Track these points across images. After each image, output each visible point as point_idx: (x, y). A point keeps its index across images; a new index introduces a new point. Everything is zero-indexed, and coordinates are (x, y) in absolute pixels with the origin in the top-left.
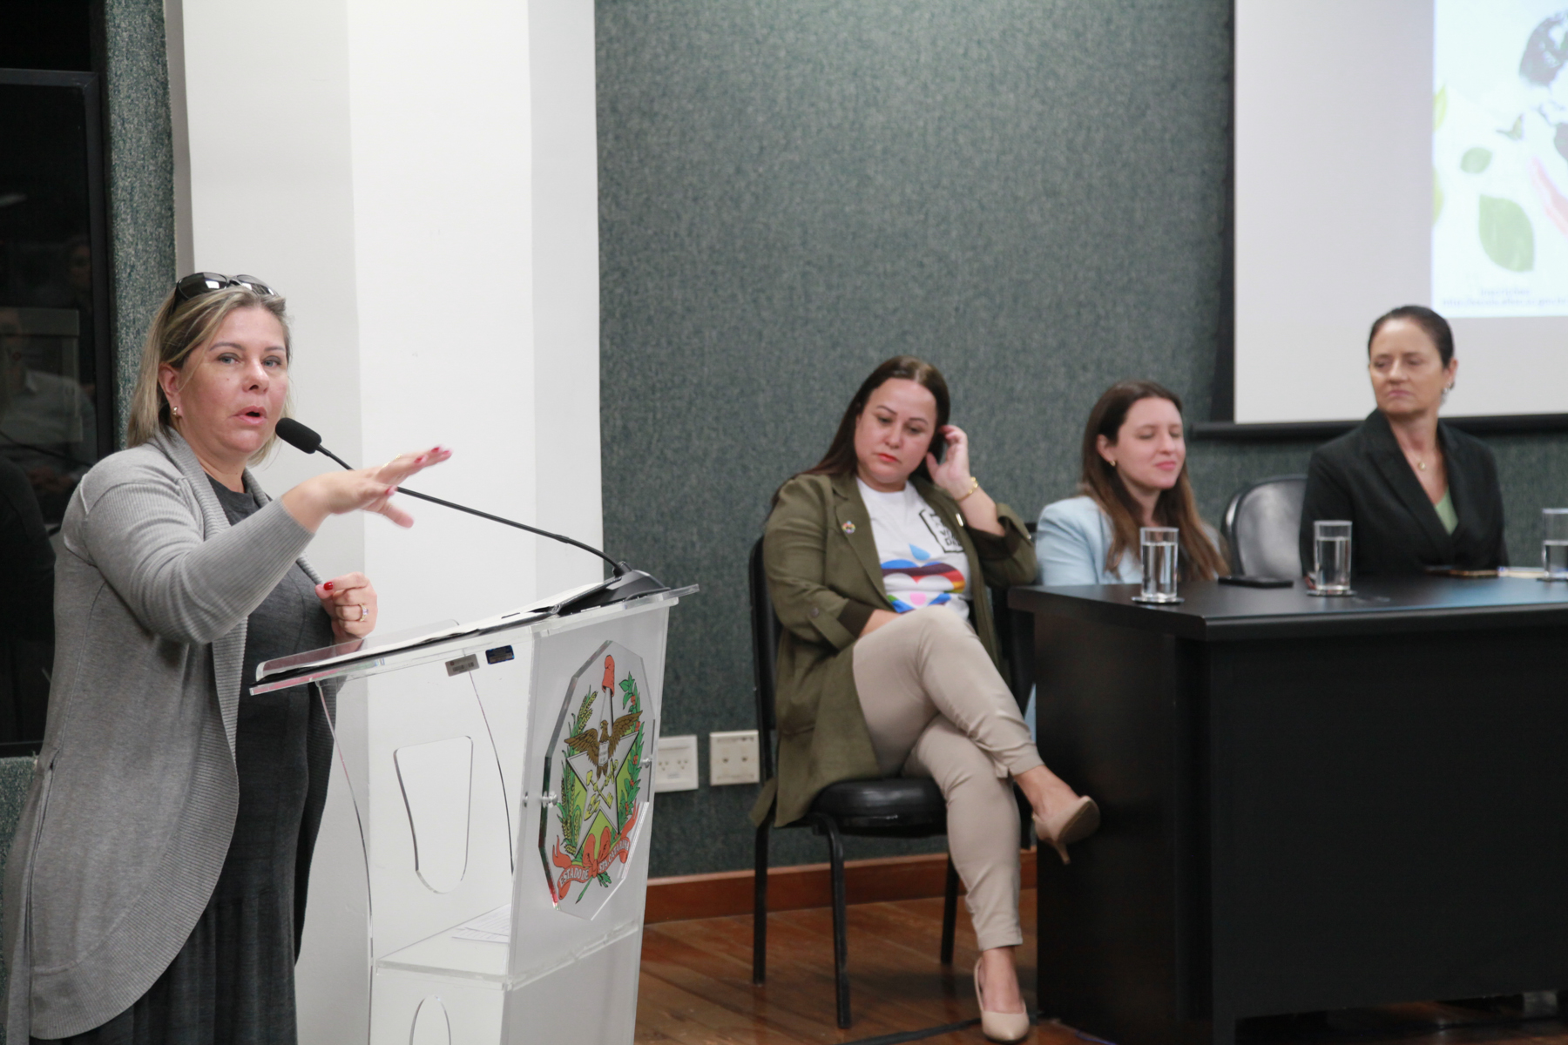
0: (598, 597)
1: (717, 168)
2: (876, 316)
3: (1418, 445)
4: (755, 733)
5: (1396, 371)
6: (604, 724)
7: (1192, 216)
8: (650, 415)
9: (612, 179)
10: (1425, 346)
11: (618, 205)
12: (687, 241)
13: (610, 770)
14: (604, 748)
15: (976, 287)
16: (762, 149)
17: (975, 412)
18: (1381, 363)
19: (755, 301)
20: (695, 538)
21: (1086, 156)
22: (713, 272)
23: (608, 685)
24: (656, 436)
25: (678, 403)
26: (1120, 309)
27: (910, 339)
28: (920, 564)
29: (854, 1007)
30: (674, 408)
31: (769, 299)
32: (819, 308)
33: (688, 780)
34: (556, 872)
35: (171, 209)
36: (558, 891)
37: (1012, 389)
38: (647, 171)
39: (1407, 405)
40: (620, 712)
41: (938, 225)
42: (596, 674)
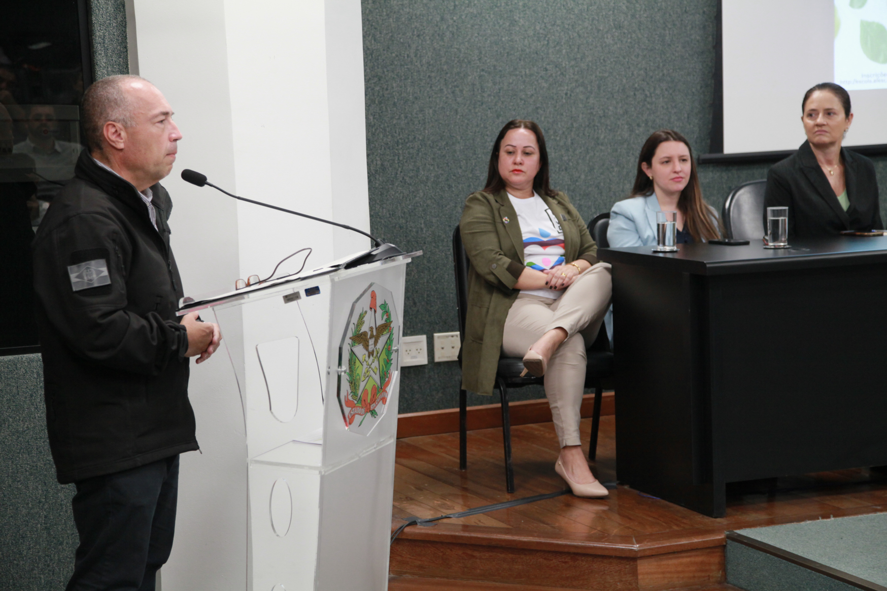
0: (366, 259)
1: (430, 17)
2: (521, 99)
3: (829, 162)
4: (458, 333)
6: (371, 328)
7: (698, 38)
8: (396, 158)
9: (372, 25)
10: (835, 105)
11: (375, 40)
12: (414, 59)
13: (375, 354)
14: (371, 342)
15: (577, 81)
16: (455, 6)
17: (577, 152)
18: (810, 114)
19: (453, 92)
20: (423, 226)
21: (637, 5)
22: (429, 77)
23: (373, 307)
24: (400, 169)
25: (411, 151)
26: (658, 92)
27: (540, 112)
28: (545, 239)
29: (516, 481)
30: (409, 153)
31: (461, 91)
32: (489, 95)
33: (422, 359)
34: (347, 410)
35: (126, 47)
36: (348, 420)
37: (598, 138)
38: (391, 20)
39: (824, 139)
40: (380, 322)
41: (555, 47)
42: (366, 302)
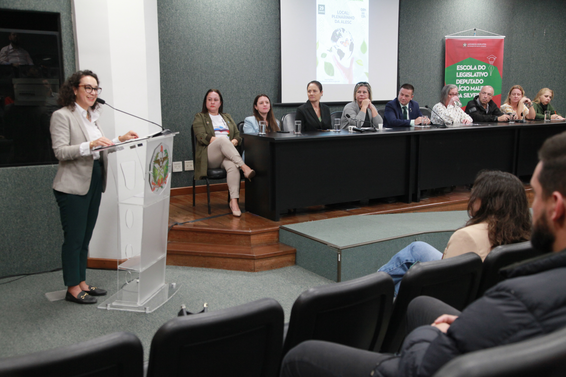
0: (160, 134)
1: (184, 53)
2: (215, 82)
3: (316, 107)
4: (193, 161)
5: (312, 93)
6: (161, 158)
7: (273, 64)
8: (172, 101)
9: (163, 55)
10: (317, 89)
11: (164, 60)
12: (178, 67)
13: (162, 167)
14: (161, 163)
15: (233, 77)
16: (192, 50)
17: (234, 101)
18: (309, 91)
19: (191, 79)
20: (181, 124)
21: (254, 53)
22: (183, 73)
23: (162, 151)
24: (173, 105)
25: (177, 98)
26: (260, 82)
27: (221, 87)
28: (221, 129)
29: (212, 210)
30: (176, 99)
31: (194, 79)
32: (204, 81)
33: (180, 170)
34: (152, 186)
35: (75, 59)
36: (153, 189)
37: (241, 97)
38: (170, 54)
39: (314, 99)
40: (164, 156)
41: (226, 65)
42: (159, 150)
